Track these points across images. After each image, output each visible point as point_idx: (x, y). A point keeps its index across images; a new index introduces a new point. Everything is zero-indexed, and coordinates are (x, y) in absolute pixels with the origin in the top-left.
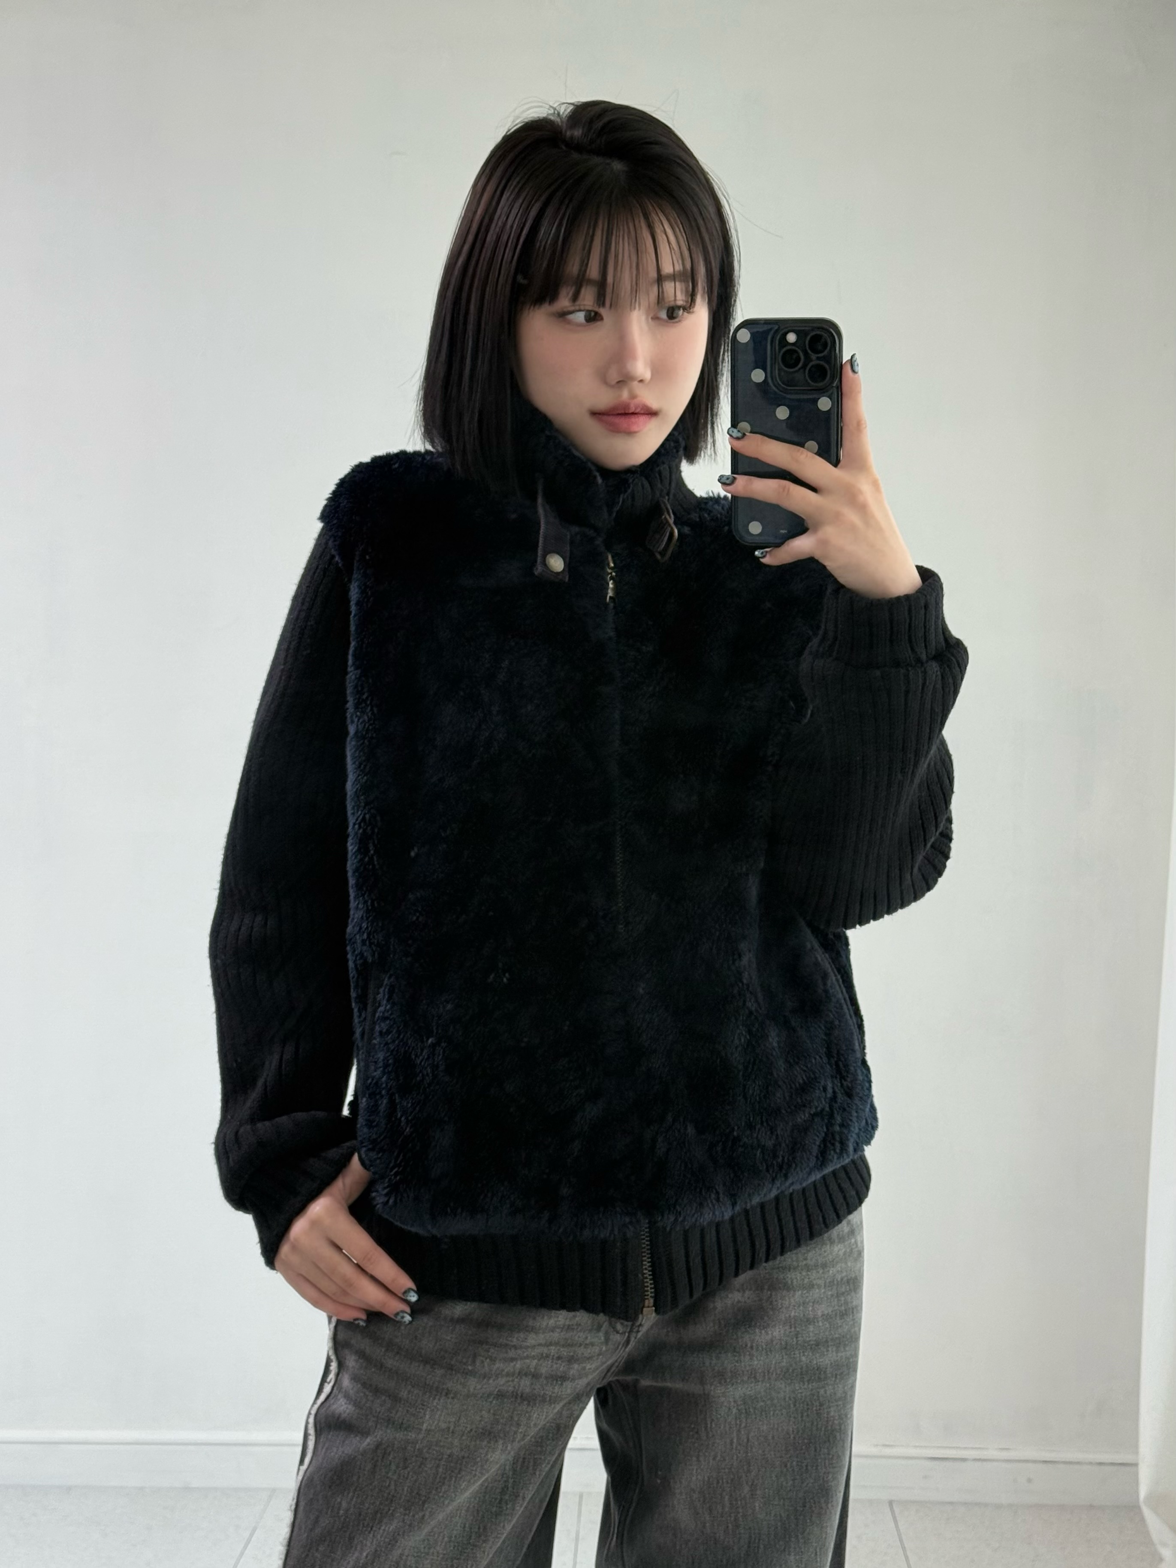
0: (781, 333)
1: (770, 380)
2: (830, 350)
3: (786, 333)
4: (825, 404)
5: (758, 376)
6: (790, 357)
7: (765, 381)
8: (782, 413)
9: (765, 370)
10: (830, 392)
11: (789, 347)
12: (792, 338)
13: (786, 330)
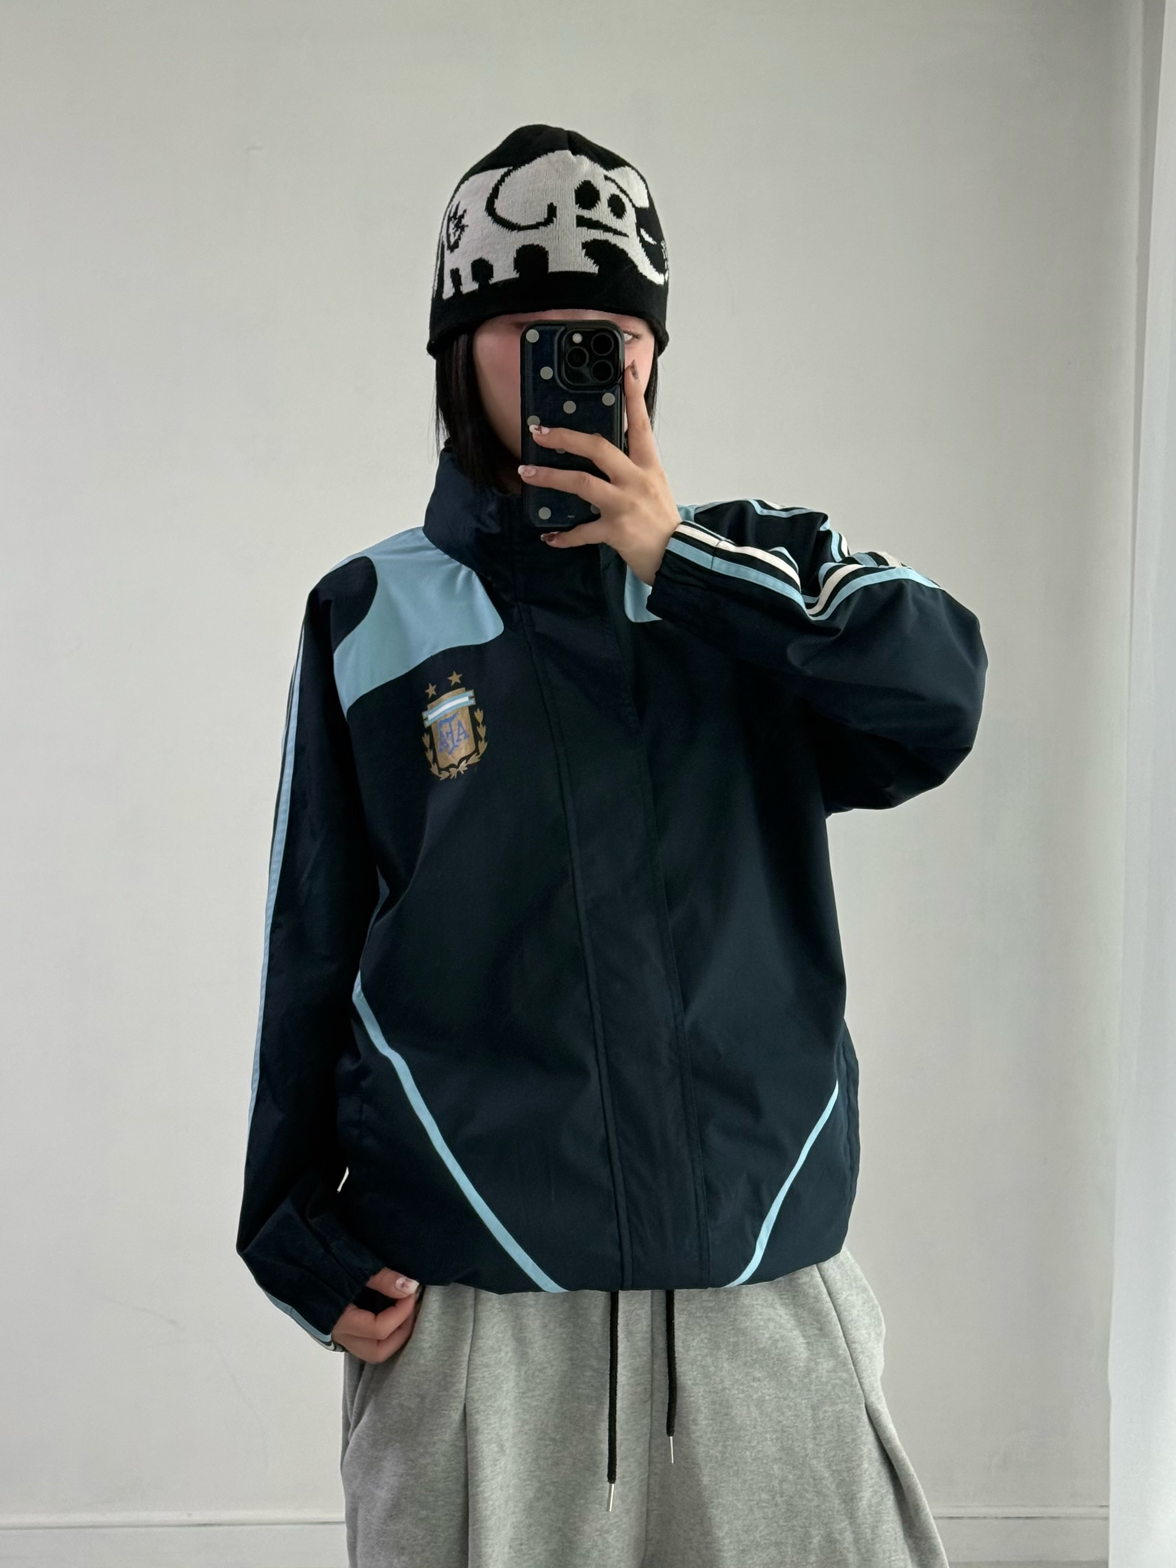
0: (570, 332)
1: (557, 377)
2: (614, 349)
3: (573, 334)
4: (609, 399)
5: (547, 373)
6: (576, 355)
7: (553, 377)
8: (570, 407)
9: (553, 368)
10: (613, 388)
11: (576, 347)
12: (577, 338)
13: (574, 330)
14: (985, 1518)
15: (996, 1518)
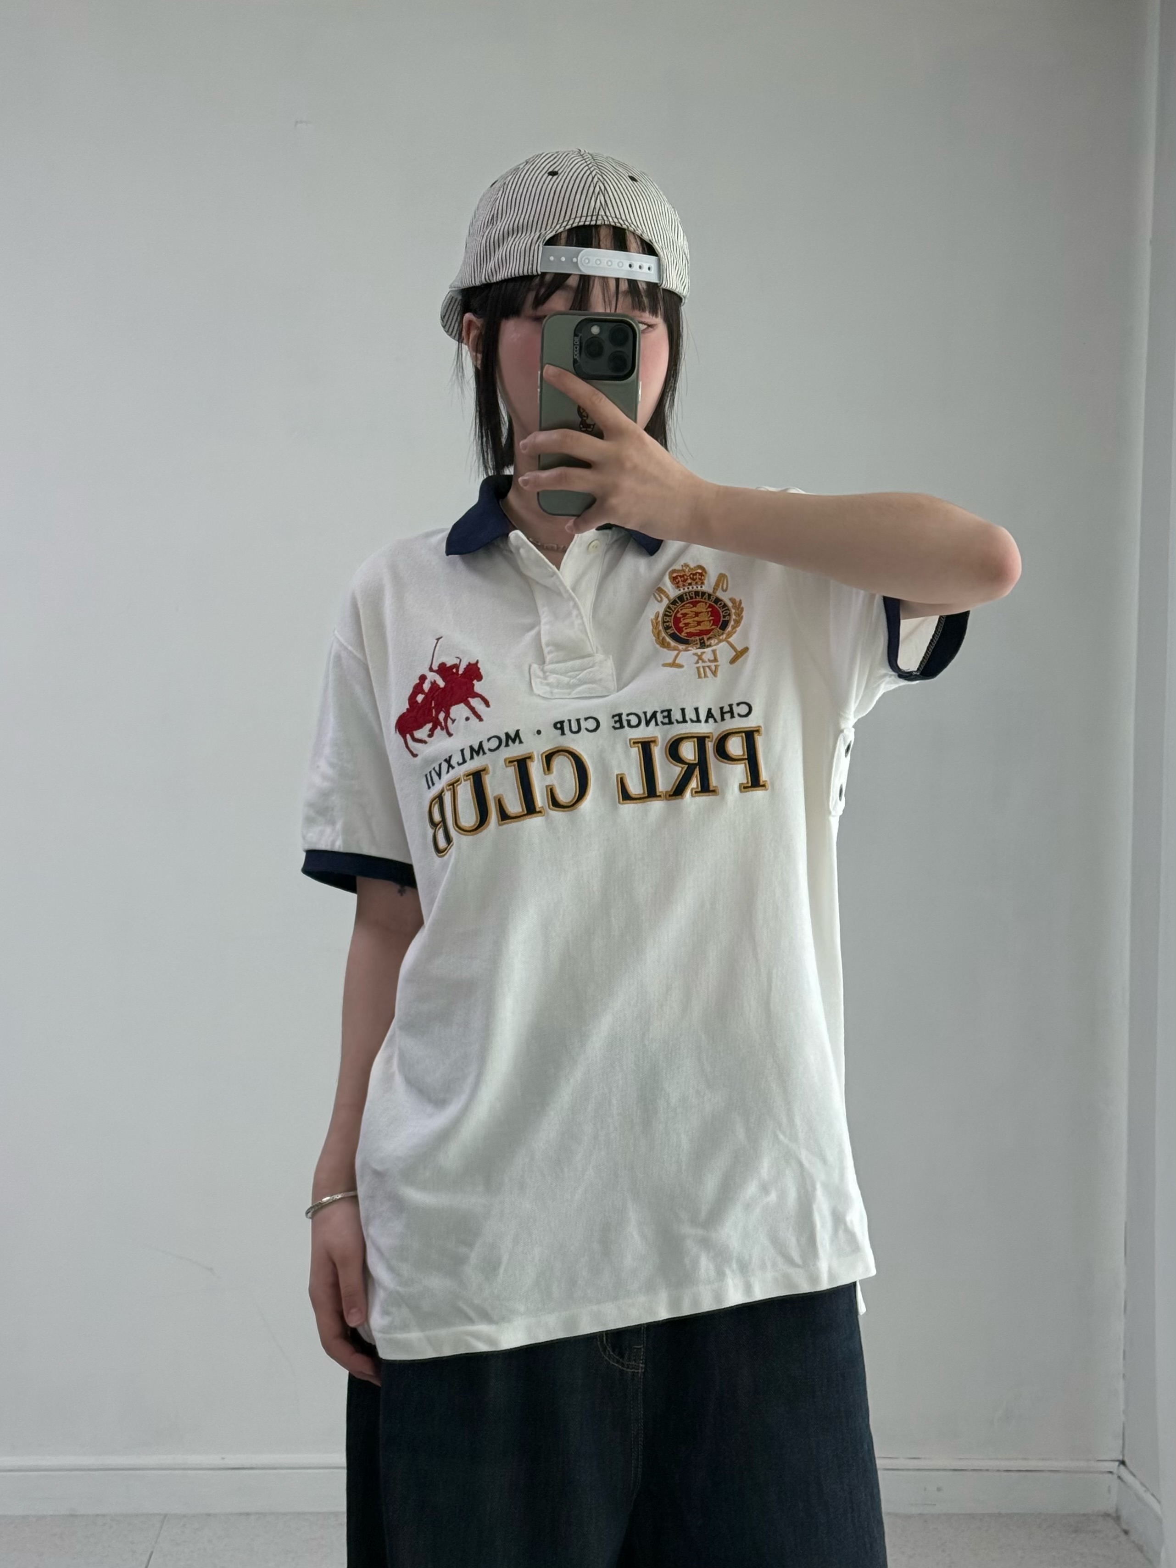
14: (987, 1470)
15: (998, 1471)
